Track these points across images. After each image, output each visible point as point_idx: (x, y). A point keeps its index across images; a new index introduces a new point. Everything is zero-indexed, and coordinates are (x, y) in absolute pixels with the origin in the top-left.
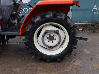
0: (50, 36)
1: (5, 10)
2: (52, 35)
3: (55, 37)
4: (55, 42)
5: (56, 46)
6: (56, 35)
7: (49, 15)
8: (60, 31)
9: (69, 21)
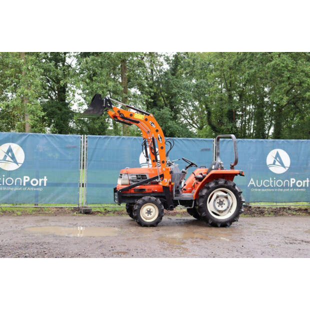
0: (220, 201)
1: (176, 177)
2: (222, 200)
3: (224, 202)
4: (225, 207)
5: (225, 210)
6: (225, 199)
7: (222, 182)
8: (229, 197)
9: (236, 188)
